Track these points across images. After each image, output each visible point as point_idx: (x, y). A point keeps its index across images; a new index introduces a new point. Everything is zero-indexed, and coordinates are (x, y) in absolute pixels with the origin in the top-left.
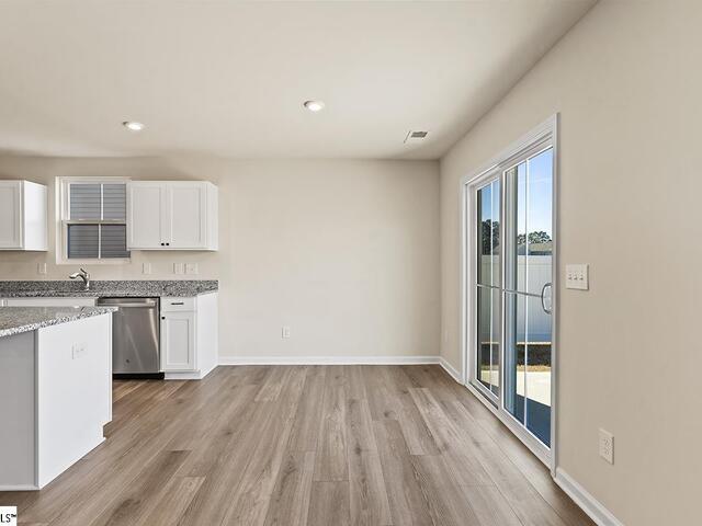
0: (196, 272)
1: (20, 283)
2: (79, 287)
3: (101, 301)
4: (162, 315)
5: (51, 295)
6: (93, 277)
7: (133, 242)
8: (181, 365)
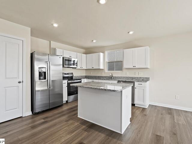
0: (142, 75)
1: (98, 76)
2: (111, 78)
3: (119, 82)
4: (135, 87)
5: (104, 80)
6: (114, 75)
7: (125, 66)
8: (141, 103)
